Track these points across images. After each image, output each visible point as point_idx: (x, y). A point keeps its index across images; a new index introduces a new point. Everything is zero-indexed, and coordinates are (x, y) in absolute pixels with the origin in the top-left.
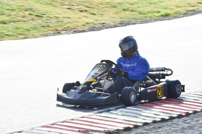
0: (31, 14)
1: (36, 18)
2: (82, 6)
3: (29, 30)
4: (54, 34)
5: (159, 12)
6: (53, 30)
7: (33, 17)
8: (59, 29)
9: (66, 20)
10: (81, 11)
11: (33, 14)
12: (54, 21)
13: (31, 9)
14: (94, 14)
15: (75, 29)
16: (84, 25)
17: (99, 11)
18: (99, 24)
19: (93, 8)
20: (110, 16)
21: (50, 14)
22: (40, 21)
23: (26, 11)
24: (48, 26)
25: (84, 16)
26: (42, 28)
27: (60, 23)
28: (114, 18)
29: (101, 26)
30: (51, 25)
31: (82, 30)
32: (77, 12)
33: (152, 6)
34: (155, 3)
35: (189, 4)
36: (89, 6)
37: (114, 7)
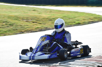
0: (6, 24)
1: (9, 26)
2: (34, 20)
3: (6, 32)
4: (20, 33)
5: (75, 22)
6: (19, 32)
7: (8, 25)
8: (23, 31)
9: (26, 27)
10: (34, 22)
11: (8, 24)
12: (19, 27)
13: (6, 22)
14: (40, 24)
15: (31, 30)
16: (36, 29)
17: (43, 22)
18: (44, 28)
19: (39, 21)
20: (49, 25)
21: (17, 24)
22: (12, 27)
23: (4, 23)
24: (17, 30)
25: (36, 25)
26: (13, 31)
27: (23, 28)
28: (51, 25)
29: (45, 29)
30: (18, 29)
31: (35, 31)
32: (31, 23)
33: (71, 19)
34: (72, 18)
35: (90, 18)
36: (38, 20)
37: (51, 20)
